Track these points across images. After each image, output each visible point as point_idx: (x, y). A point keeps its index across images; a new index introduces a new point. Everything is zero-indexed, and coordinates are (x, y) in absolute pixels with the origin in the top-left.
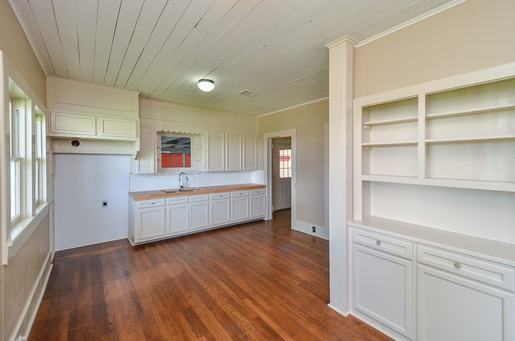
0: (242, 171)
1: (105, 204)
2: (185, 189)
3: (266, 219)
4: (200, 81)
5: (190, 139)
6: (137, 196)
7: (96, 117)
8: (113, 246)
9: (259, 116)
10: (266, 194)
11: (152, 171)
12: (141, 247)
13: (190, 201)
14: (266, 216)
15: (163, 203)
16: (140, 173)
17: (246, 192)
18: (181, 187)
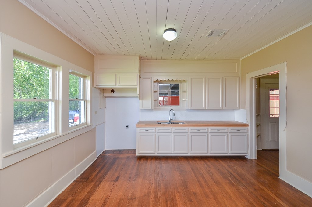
0: (222, 110)
1: (127, 127)
2: (174, 122)
3: (249, 157)
4: (166, 31)
5: (179, 84)
6: (141, 123)
7: (116, 75)
8: (128, 153)
9: (241, 59)
10: (249, 133)
11: (150, 108)
12: (140, 158)
13: (173, 132)
14: (249, 154)
15: (154, 131)
16: (143, 108)
17: (225, 129)
18: (171, 120)
